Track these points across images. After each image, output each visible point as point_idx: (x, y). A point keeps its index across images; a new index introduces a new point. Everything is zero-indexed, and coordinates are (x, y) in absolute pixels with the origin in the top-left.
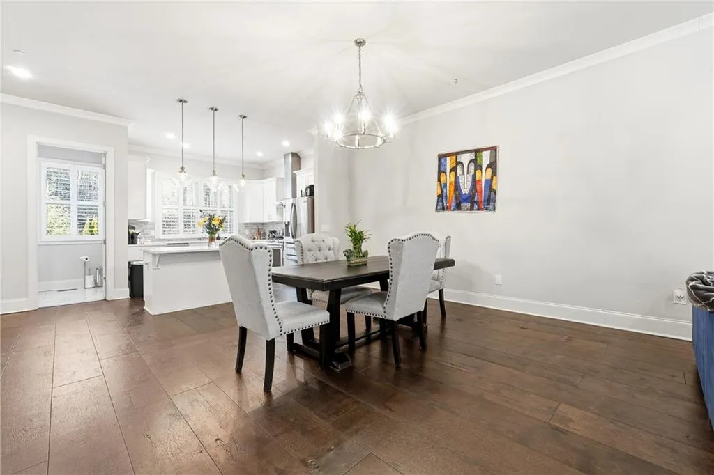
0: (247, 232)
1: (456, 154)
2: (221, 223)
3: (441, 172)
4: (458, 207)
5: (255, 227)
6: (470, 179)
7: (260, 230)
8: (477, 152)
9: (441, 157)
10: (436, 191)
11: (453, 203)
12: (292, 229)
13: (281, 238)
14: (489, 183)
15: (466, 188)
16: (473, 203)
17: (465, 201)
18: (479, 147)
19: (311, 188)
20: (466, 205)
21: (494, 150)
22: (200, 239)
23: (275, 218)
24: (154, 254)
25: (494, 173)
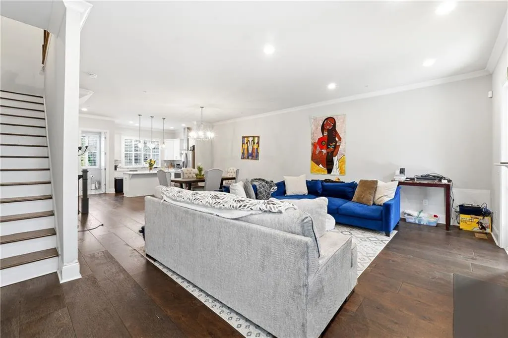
0: (165, 165)
1: (248, 137)
2: (155, 162)
3: (243, 143)
4: (248, 158)
5: (169, 162)
6: (252, 147)
7: (172, 164)
8: (254, 137)
9: (243, 138)
10: (241, 151)
11: (246, 156)
12: (185, 165)
13: (181, 168)
14: (257, 149)
15: (250, 151)
16: (252, 156)
17: (250, 156)
18: (254, 135)
19: (194, 146)
20: (250, 157)
21: (258, 137)
22: (142, 168)
23: (179, 159)
24: (129, 174)
25: (258, 146)
